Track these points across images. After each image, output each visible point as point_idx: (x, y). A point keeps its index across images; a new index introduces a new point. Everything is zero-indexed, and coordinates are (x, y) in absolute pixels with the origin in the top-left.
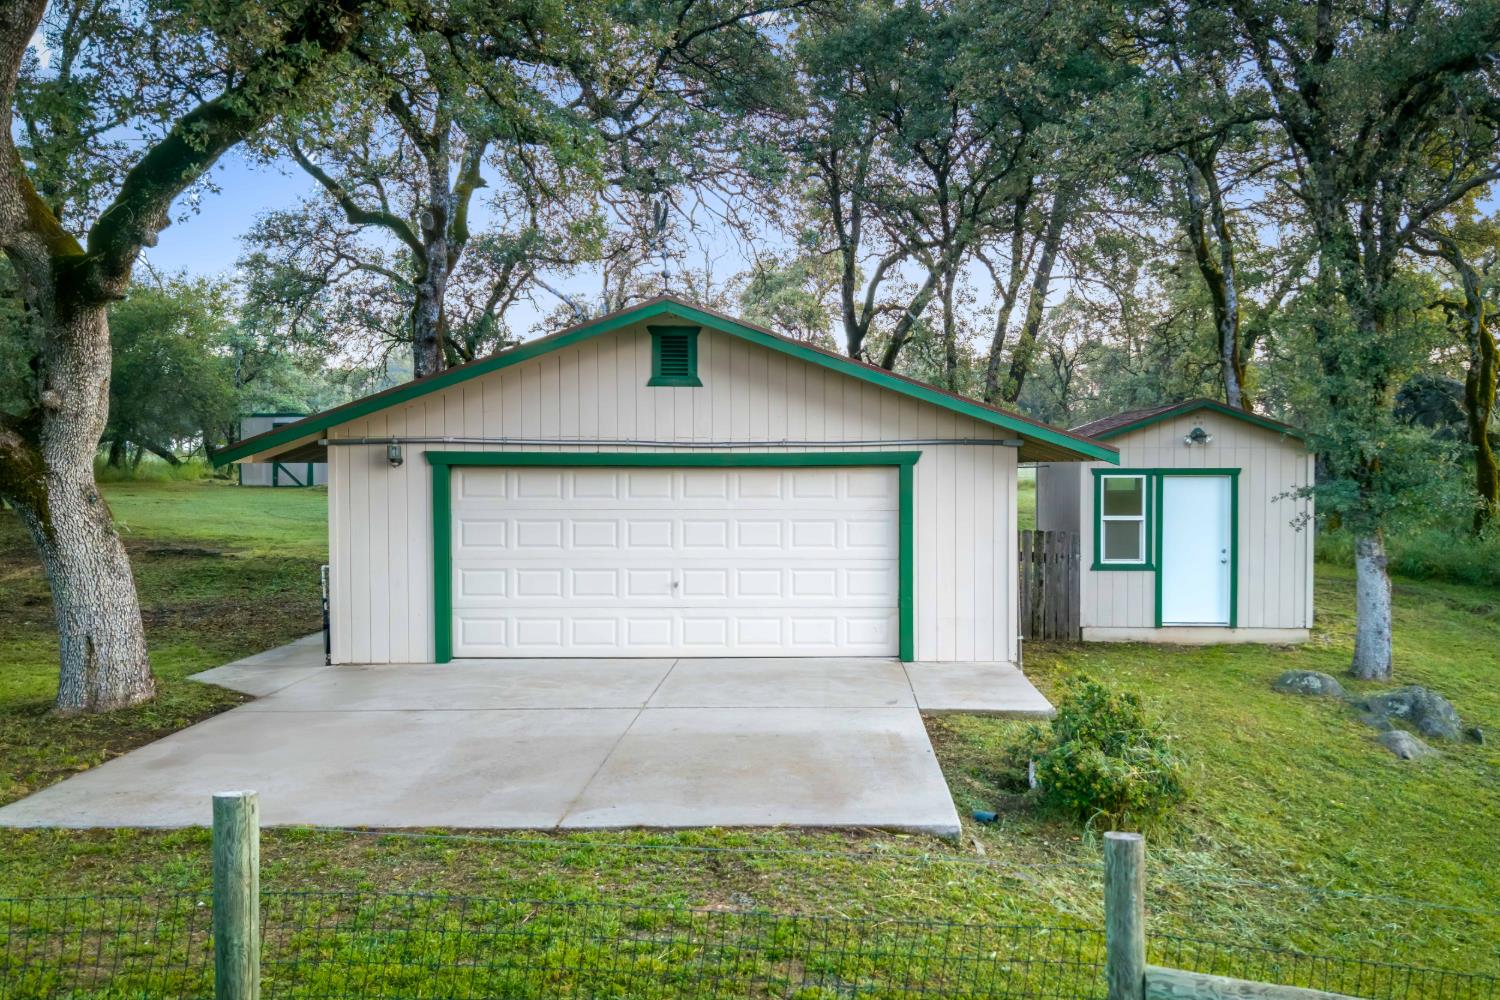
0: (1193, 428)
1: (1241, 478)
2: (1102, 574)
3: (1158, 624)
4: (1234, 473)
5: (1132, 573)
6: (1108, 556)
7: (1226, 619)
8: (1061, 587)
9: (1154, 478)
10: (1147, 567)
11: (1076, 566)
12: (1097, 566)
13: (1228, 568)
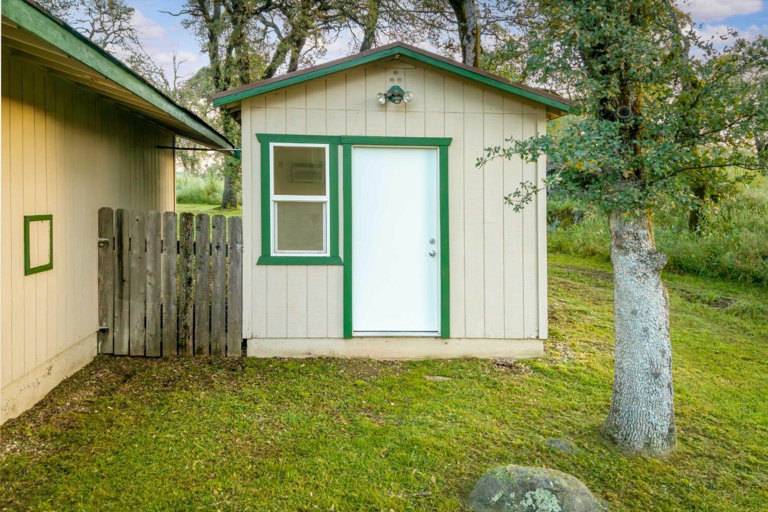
0: (389, 85)
1: (452, 150)
2: (272, 269)
3: (348, 333)
4: (442, 144)
5: (312, 269)
6: (281, 247)
7: (436, 326)
8: (216, 286)
9: (340, 148)
10: (333, 260)
11: (237, 260)
12: (266, 259)
13: (436, 262)
